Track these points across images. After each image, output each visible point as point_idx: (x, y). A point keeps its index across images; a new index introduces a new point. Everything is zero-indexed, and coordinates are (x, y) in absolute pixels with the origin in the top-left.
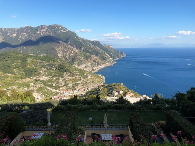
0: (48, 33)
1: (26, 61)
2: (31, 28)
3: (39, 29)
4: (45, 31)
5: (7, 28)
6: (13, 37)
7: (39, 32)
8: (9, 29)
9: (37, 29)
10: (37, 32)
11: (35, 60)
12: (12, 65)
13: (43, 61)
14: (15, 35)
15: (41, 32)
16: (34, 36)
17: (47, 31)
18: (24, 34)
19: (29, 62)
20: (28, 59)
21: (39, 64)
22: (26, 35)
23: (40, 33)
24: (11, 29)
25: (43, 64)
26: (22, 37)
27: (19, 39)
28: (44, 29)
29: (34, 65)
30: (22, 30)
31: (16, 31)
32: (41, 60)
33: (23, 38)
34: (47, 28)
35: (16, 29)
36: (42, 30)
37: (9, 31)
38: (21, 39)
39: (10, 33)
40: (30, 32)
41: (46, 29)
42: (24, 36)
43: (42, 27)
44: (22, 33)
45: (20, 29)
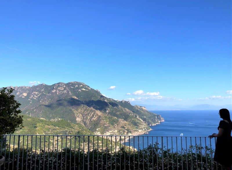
0: (65, 91)
1: (35, 127)
2: (46, 87)
3: (55, 87)
4: (63, 89)
5: (17, 87)
6: (23, 97)
7: (54, 91)
8: (20, 87)
9: (52, 87)
10: (52, 91)
11: (47, 126)
12: (17, 132)
13: (57, 127)
14: (25, 94)
15: (58, 91)
16: (48, 96)
17: (65, 89)
18: (37, 93)
19: (39, 129)
20: (38, 125)
21: (52, 131)
22: (38, 95)
23: (56, 92)
24: (22, 88)
25: (56, 131)
26: (33, 97)
27: (29, 100)
28: (61, 88)
29: (45, 132)
30: (34, 88)
31: (27, 89)
32: (55, 126)
33: (35, 99)
34: (64, 86)
35: (28, 87)
36: (59, 88)
37: (18, 90)
38: (32, 99)
39: (19, 92)
40: (43, 91)
41: (64, 88)
42: (36, 96)
43: (58, 85)
44: (34, 92)
45: (32, 87)
